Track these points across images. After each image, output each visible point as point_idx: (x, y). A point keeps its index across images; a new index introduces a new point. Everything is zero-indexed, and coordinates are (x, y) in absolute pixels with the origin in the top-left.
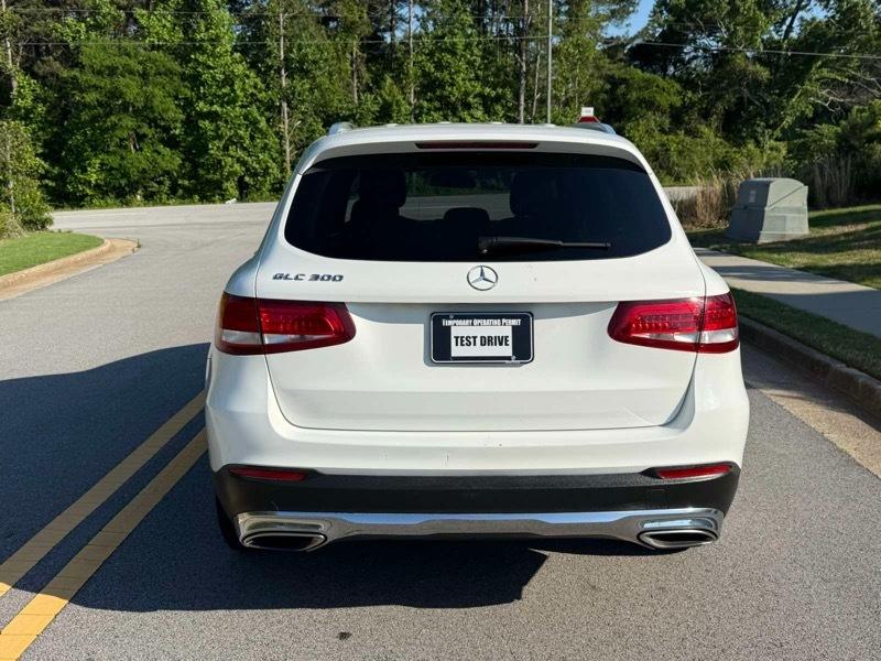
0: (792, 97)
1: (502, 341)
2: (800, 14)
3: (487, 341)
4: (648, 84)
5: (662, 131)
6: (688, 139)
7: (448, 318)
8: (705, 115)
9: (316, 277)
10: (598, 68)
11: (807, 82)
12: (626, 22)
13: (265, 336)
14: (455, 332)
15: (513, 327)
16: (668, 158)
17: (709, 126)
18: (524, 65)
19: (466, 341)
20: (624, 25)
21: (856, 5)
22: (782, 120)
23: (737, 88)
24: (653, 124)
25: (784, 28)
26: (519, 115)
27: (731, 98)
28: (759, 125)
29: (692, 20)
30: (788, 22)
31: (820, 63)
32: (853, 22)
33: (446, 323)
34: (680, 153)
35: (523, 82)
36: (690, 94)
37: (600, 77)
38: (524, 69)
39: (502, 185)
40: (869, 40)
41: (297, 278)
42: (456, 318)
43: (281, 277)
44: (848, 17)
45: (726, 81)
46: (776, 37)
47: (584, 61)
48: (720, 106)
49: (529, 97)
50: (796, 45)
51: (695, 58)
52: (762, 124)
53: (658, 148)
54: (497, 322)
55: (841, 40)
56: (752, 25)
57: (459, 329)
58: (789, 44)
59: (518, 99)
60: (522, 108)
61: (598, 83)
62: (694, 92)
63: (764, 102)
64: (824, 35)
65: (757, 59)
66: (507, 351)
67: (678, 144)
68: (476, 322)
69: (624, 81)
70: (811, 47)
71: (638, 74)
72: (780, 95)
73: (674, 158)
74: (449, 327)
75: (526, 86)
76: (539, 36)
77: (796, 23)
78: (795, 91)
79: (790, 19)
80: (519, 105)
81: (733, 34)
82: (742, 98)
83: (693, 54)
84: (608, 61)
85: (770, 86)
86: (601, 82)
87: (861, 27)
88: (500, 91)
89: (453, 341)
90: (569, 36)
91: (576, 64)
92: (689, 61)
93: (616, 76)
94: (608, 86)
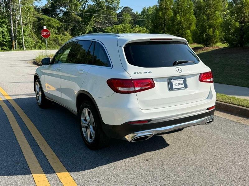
0: (88, 25)
1: (182, 84)
2: (87, 3)
3: (179, 84)
4: (49, 20)
5: (56, 33)
6: (63, 36)
7: (172, 80)
8: (66, 30)
9: (145, 73)
10: (34, 14)
11: (91, 22)
12: (41, 2)
13: (136, 88)
14: (173, 83)
15: (183, 81)
16: (58, 41)
17: (68, 32)
18: (11, 12)
19: (176, 85)
20: (40, 3)
21: (101, 2)
22: (86, 31)
23: (74, 22)
24: (53, 31)
25: (83, 7)
26: (11, 27)
27: (72, 25)
28: (80, 33)
29: (60, 3)
30: (84, 5)
31: (94, 17)
32: (101, 7)
33: (171, 81)
34: (61, 40)
35: (12, 17)
36: (61, 23)
37: (35, 17)
38: (12, 14)
39: (8, 49)
40: (104, 11)
41: (140, 73)
42: (173, 80)
43: (136, 73)
44: (99, 5)
45: (70, 20)
46: (82, 9)
47: (30, 12)
48: (70, 27)
49: (14, 22)
50: (87, 11)
51: (60, 13)
52: (81, 32)
53: (55, 38)
54: (180, 80)
55: (98, 11)
56: (76, 5)
57: (174, 82)
58: (85, 11)
59: (10, 22)
60: (12, 25)
61: (35, 19)
62: (62, 23)
63: (81, 27)
64: (94, 9)
65: (78, 15)
66: (183, 86)
67: (60, 37)
68: (177, 80)
69: (43, 19)
70: (91, 12)
71: (46, 17)
72: (84, 25)
73: (60, 41)
74: (172, 82)
75: (13, 19)
76: (15, 4)
77: (86, 5)
78: (88, 24)
79: (84, 4)
80: (11, 25)
81: (71, 8)
82: (75, 25)
83: (60, 12)
84: (37, 13)
85: (82, 22)
86: (36, 19)
87: (103, 8)
88: (4, 20)
89: (173, 85)
90: (24, 5)
91: (28, 13)
92: (58, 14)
93: (40, 17)
94: (37, 20)
